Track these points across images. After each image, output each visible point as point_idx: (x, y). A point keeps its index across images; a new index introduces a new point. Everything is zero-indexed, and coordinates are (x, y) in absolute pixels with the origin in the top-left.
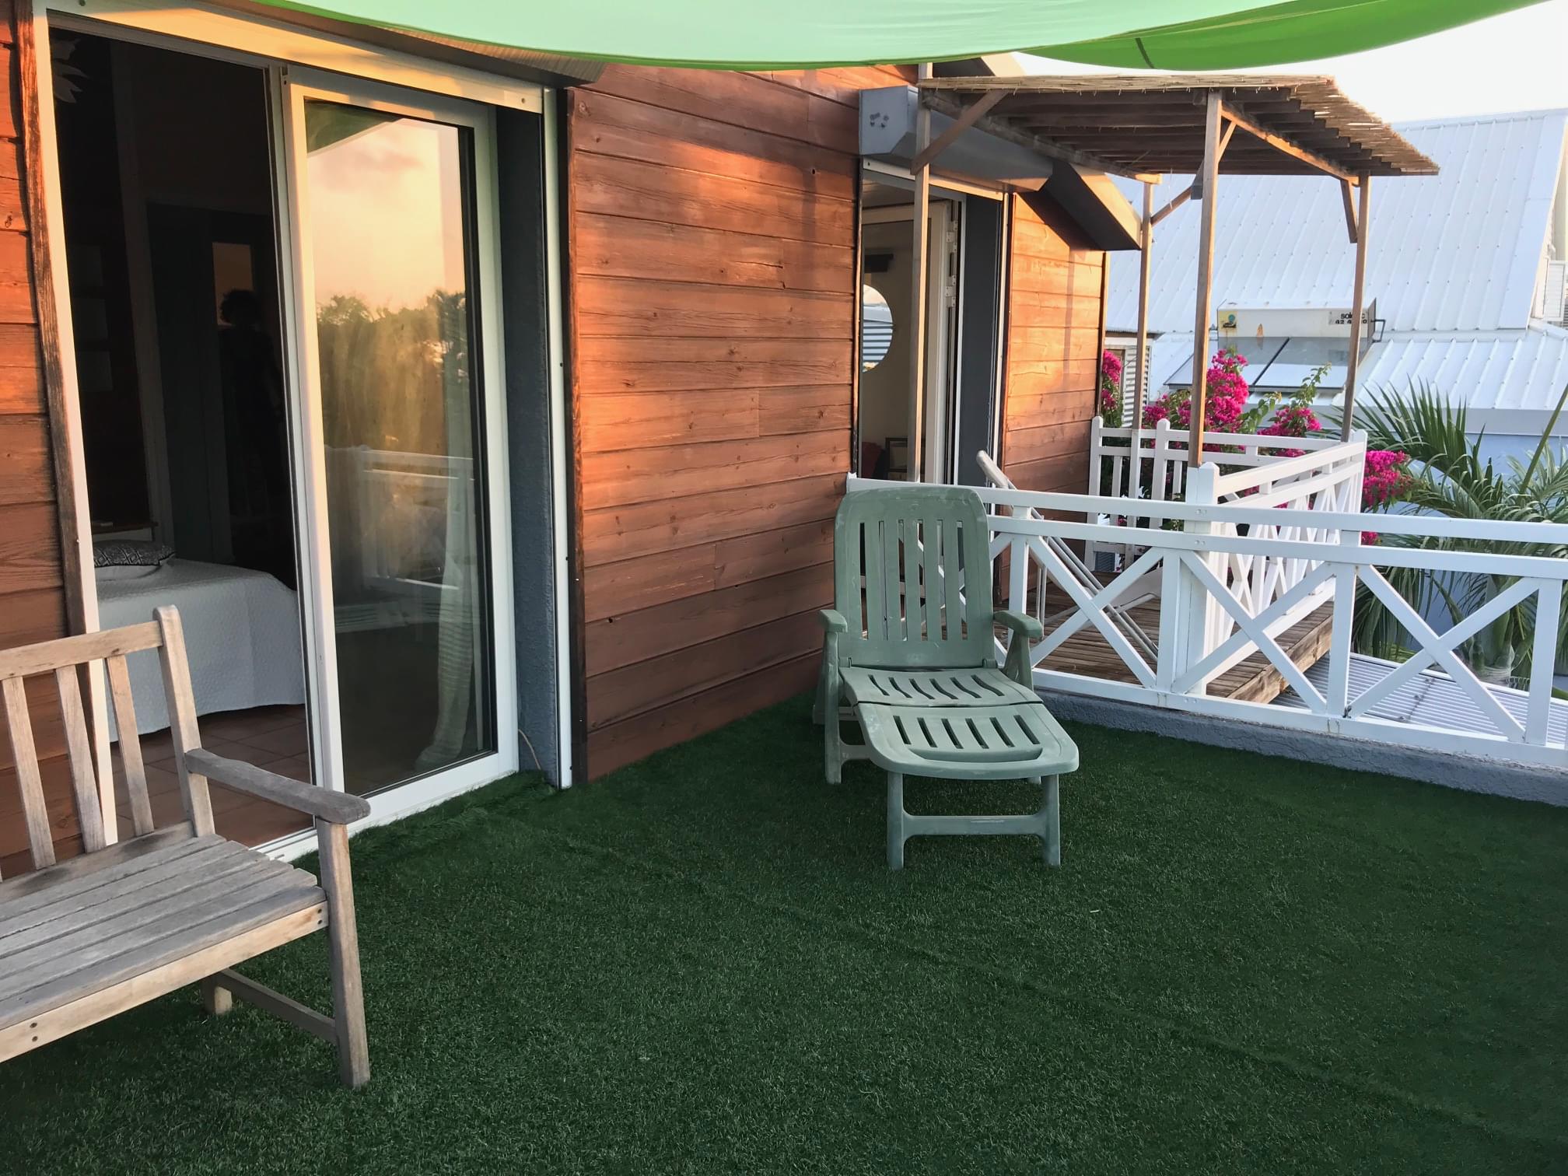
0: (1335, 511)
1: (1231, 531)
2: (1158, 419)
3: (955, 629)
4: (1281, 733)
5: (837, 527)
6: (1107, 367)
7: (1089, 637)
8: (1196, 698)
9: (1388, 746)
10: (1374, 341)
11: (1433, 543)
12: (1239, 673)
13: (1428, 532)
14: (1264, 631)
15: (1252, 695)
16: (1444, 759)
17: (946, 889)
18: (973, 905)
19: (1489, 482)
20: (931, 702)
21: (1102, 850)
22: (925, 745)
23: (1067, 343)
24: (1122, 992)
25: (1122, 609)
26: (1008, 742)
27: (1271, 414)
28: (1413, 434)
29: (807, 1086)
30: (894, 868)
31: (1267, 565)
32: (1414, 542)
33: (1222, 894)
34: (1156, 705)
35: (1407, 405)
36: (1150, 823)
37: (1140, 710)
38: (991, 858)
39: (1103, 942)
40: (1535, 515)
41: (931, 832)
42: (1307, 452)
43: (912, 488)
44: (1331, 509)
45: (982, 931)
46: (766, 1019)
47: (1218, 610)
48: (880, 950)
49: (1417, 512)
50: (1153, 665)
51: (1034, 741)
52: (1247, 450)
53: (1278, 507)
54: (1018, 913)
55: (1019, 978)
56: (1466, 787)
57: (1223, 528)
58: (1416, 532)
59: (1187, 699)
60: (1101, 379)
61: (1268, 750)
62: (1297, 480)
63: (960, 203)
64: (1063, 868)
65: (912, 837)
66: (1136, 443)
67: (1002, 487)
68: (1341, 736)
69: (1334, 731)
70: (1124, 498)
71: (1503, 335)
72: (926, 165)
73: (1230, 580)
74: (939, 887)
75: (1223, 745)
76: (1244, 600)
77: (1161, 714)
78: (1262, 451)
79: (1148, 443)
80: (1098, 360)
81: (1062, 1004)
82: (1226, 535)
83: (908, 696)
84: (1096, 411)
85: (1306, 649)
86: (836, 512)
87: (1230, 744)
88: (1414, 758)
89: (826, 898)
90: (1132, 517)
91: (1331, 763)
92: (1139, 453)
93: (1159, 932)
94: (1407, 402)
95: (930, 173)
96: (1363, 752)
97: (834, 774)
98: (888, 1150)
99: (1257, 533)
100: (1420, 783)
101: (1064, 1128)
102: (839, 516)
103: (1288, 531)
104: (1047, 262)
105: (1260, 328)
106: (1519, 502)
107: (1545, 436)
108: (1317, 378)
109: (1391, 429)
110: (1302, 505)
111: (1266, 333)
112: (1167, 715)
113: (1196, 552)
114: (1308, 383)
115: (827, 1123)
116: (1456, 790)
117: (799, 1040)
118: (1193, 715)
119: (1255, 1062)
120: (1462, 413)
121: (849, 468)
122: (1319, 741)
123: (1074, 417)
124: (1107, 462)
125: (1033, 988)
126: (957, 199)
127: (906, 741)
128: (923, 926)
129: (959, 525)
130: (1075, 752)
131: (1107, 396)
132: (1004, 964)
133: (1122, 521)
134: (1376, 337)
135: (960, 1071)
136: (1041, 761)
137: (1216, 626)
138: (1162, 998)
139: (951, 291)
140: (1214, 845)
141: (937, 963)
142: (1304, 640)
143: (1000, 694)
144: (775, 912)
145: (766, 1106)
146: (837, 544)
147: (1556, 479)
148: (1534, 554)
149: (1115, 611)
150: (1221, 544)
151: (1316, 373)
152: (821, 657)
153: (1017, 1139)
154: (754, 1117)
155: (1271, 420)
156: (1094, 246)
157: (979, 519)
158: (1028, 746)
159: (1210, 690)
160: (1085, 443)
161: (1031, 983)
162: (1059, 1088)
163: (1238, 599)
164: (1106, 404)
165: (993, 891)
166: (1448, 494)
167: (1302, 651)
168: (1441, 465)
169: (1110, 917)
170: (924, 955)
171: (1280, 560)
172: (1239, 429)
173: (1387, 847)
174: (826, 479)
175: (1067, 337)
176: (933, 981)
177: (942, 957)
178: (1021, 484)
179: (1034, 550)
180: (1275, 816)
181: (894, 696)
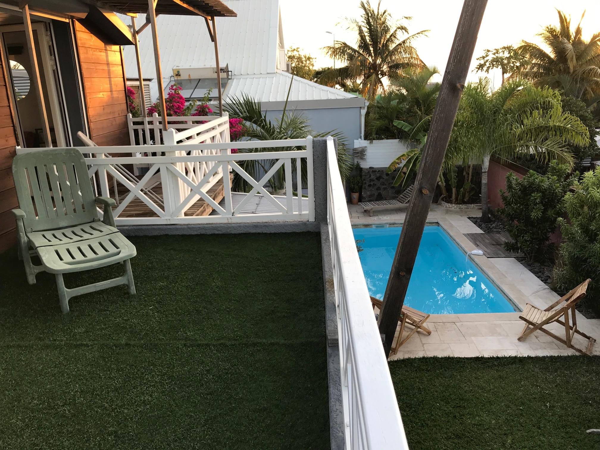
0: (221, 142)
1: (184, 154)
2: (153, 113)
3: (79, 208)
4: (212, 225)
5: (13, 172)
6: (129, 93)
7: (137, 202)
8: (181, 218)
9: (248, 223)
10: (229, 79)
11: (256, 150)
12: (196, 206)
13: (254, 147)
14: (201, 190)
15: (202, 213)
16: (265, 224)
17: (89, 315)
18: (102, 318)
19: (270, 127)
20: (72, 241)
21: (151, 283)
22: (70, 259)
23: (111, 84)
24: (164, 335)
25: (149, 189)
26: (106, 250)
27: (195, 108)
28: (245, 112)
29: (33, 416)
30: (65, 313)
31: (200, 165)
32: (250, 151)
33: (197, 288)
34: (166, 223)
35: (241, 102)
36: (169, 268)
37: (161, 227)
38: (108, 298)
39: (155, 318)
40: (285, 137)
41: (79, 294)
42: (209, 121)
43: (48, 150)
44: (220, 142)
45: (106, 328)
46: (9, 394)
47: (184, 185)
48: (62, 349)
49: (250, 140)
50: (162, 208)
51: (117, 248)
52: (188, 123)
53: (201, 143)
54: (121, 316)
55: (123, 342)
56: (273, 232)
57: (180, 153)
58: (251, 147)
59: (178, 219)
60: (128, 98)
61: (209, 232)
62: (208, 132)
63: (49, 23)
64: (137, 294)
65: (72, 298)
66: (146, 123)
67: (91, 146)
68: (233, 222)
69: (230, 221)
70: (145, 145)
71: (269, 75)
72: (26, 5)
73: (187, 173)
74: (86, 315)
75: (193, 234)
76: (193, 180)
77: (169, 227)
78: (194, 122)
79: (150, 123)
80: (125, 90)
81: (142, 347)
82: (183, 155)
83: (61, 240)
84: (128, 112)
85: (219, 193)
86: (12, 165)
87: (195, 233)
88: (256, 226)
89: (33, 334)
90: (149, 153)
91: (231, 233)
92: (148, 127)
93: (176, 309)
94: (242, 101)
95: (29, 9)
96: (240, 226)
97: (32, 280)
98: (74, 430)
99: (194, 153)
100: (259, 233)
101: (147, 394)
102: (13, 166)
103: (205, 151)
104: (95, 50)
105: (189, 75)
106: (280, 133)
107: (285, 110)
108: (209, 94)
109: (238, 111)
110: (209, 142)
111: (192, 78)
112: (171, 227)
113: (172, 163)
114: (206, 95)
115: (44, 429)
116: (270, 234)
117: (27, 398)
118: (181, 225)
119: (214, 345)
120: (259, 103)
121: (16, 144)
122: (225, 226)
123: (119, 114)
124: (136, 132)
125: (130, 344)
126: (48, 21)
127: (61, 259)
128: (81, 333)
129: (73, 164)
130: (134, 249)
131: (132, 105)
132: (117, 338)
133: (146, 154)
134: (230, 77)
135: (102, 386)
136: (121, 255)
137: (184, 191)
138: (179, 333)
139: (53, 63)
140: (193, 271)
141: (88, 346)
142: (218, 190)
143: (101, 231)
144: (8, 347)
145: (14, 432)
146: (15, 179)
147: (289, 124)
148: (287, 150)
149: (146, 190)
150: (181, 159)
151: (208, 91)
152: (16, 230)
153: (128, 405)
154: (9, 438)
155: (195, 110)
156: (115, 44)
157: (82, 161)
158: (115, 250)
159: (186, 214)
160: (125, 125)
161: (129, 342)
162: (144, 380)
163: (190, 180)
164: (131, 108)
165: (109, 311)
166: (259, 133)
167: (217, 194)
168: (255, 122)
169: (157, 308)
170: (82, 345)
171: (204, 163)
172: (184, 115)
173: (251, 258)
174: (5, 150)
175: (110, 81)
176: (87, 354)
177: (90, 343)
178: (99, 144)
179: (108, 170)
180: (213, 255)
181: (54, 241)
